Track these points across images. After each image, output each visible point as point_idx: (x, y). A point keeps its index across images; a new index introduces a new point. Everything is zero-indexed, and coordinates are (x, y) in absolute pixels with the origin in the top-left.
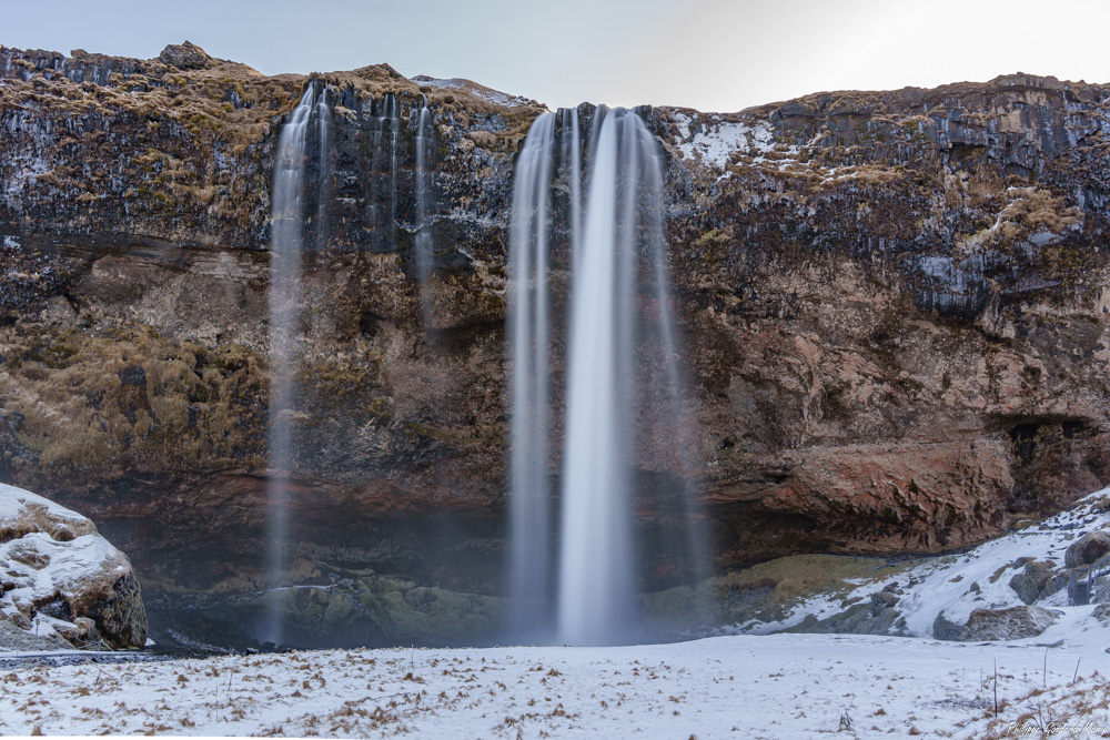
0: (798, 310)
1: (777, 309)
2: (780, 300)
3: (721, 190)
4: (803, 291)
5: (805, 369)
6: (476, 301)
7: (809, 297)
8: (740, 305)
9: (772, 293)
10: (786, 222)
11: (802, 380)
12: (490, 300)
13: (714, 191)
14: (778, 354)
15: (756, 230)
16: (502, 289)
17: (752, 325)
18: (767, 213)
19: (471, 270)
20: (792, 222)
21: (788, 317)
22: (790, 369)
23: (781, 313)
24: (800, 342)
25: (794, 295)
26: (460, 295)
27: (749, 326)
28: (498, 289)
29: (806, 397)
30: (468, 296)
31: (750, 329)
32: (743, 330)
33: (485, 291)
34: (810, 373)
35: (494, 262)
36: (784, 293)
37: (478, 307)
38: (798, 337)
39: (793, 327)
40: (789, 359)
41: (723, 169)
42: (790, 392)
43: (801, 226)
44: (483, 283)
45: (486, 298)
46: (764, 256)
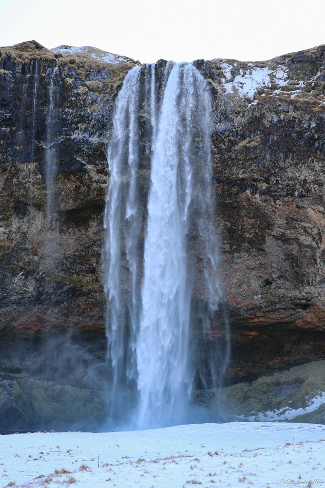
0: (308, 191)
1: (293, 191)
2: (295, 185)
3: (250, 112)
4: (311, 178)
5: (315, 231)
6: (88, 191)
7: (315, 182)
8: (268, 188)
9: (289, 180)
10: (297, 132)
11: (314, 239)
12: (98, 190)
13: (246, 113)
14: (296, 221)
15: (275, 138)
16: (106, 183)
17: (277, 202)
18: (283, 127)
19: (85, 171)
20: (300, 132)
21: (301, 196)
22: (305, 231)
23: (296, 193)
24: (311, 212)
25: (305, 180)
26: (77, 188)
27: (275, 202)
28: (103, 183)
29: (318, 250)
30: (83, 188)
31: (276, 204)
32: (272, 205)
33: (95, 185)
34: (319, 233)
35: (100, 166)
36: (297, 179)
37: (90, 195)
38: (309, 209)
39: (306, 202)
40: (304, 224)
41: (252, 99)
42: (306, 247)
43: (306, 134)
44: (93, 180)
45: (95, 189)
46: (282, 155)
